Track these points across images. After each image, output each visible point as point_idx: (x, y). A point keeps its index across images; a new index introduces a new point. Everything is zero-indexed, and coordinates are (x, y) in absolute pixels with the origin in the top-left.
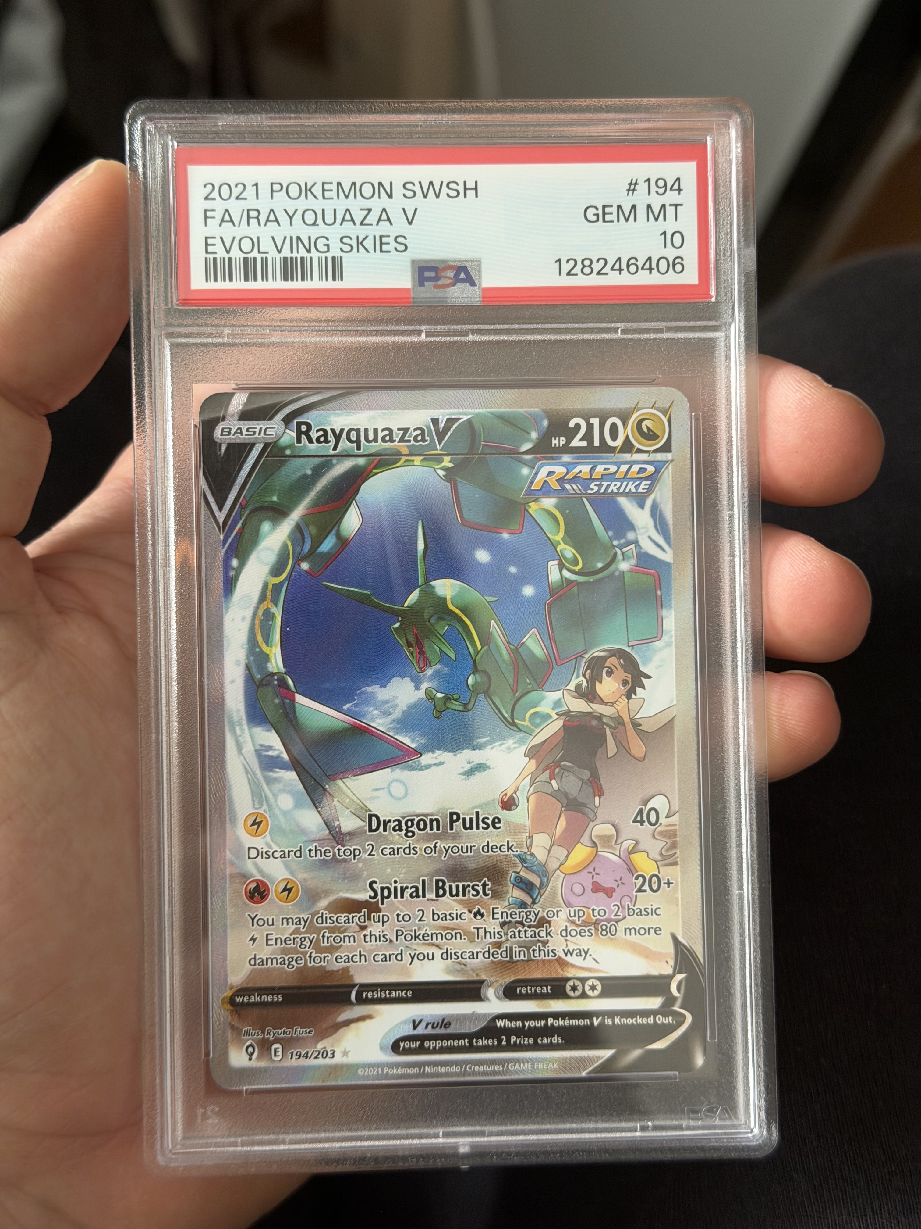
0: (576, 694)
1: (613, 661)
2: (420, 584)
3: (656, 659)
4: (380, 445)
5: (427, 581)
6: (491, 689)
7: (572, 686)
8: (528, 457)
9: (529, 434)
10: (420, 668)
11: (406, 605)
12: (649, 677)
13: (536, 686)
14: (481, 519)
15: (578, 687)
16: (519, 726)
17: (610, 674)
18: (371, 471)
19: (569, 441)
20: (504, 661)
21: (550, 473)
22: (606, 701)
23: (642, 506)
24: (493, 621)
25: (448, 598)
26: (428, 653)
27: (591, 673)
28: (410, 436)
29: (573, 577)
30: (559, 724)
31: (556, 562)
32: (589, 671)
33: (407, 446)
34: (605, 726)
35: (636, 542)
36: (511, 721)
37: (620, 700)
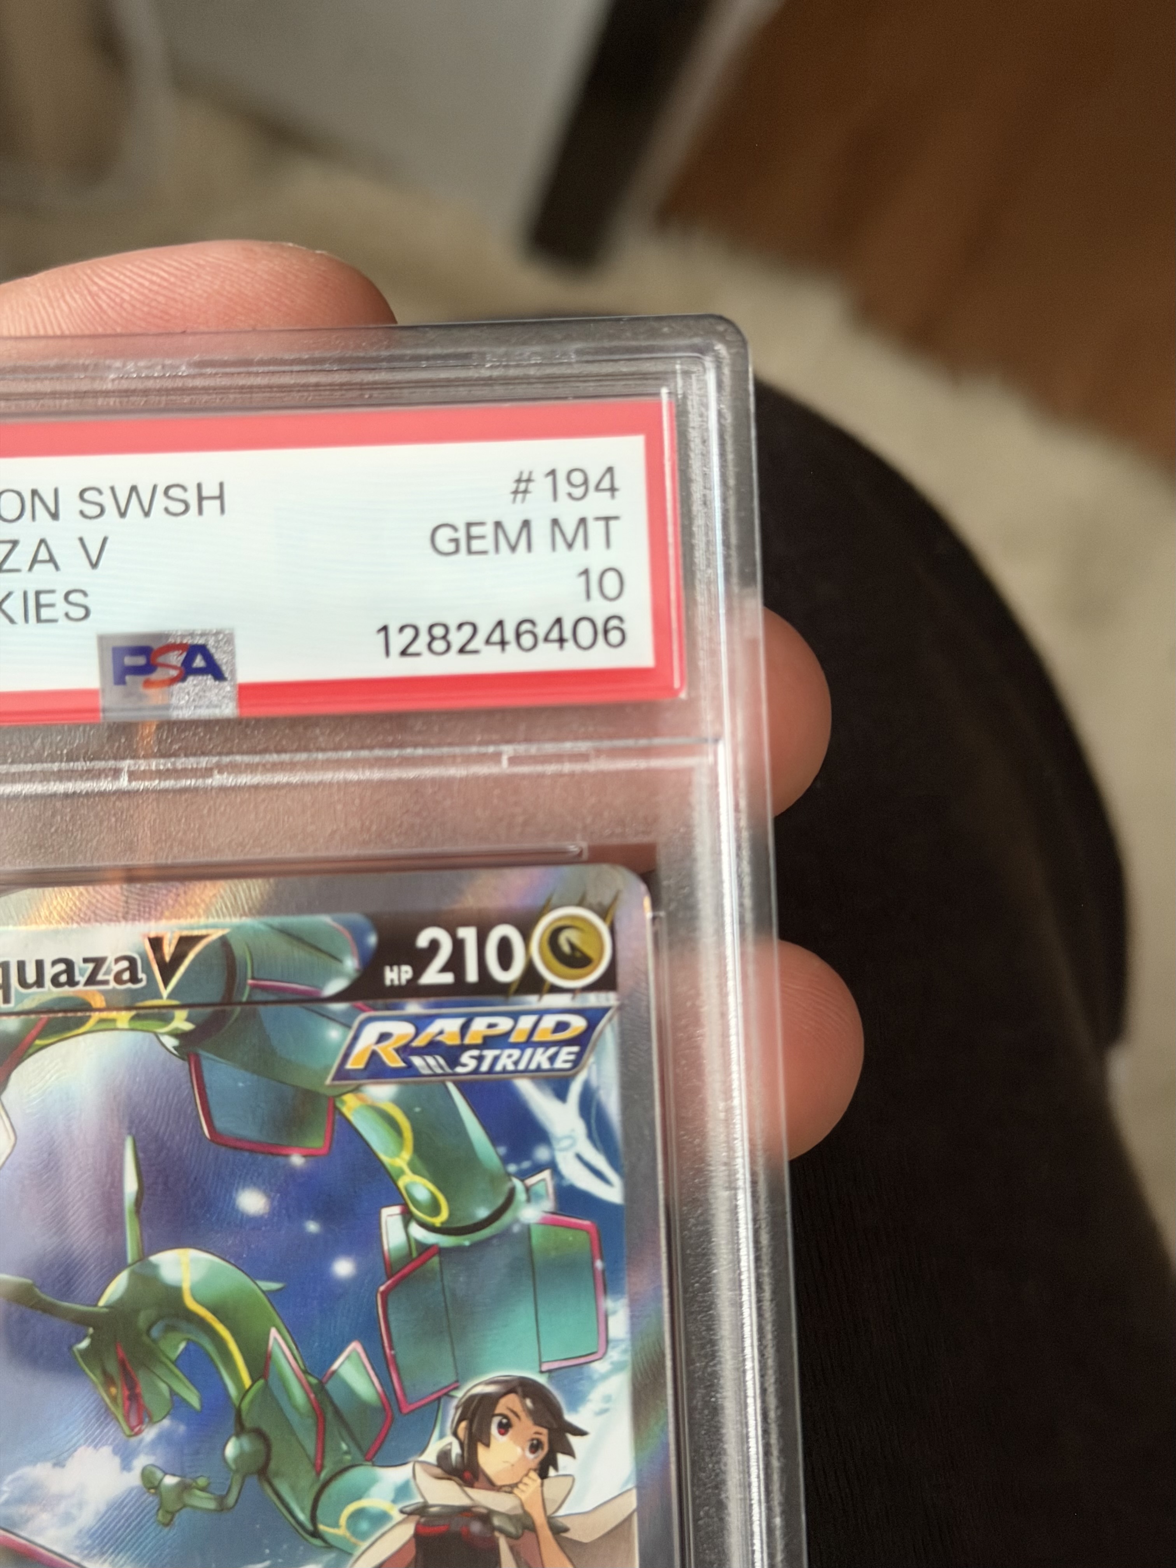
0: (438, 1471)
1: (510, 1403)
2: (130, 1259)
3: (596, 1397)
4: (49, 992)
5: (144, 1255)
6: (273, 1465)
7: (430, 1455)
8: (339, 1007)
9: (340, 961)
10: (132, 1428)
11: (102, 1303)
12: (580, 1433)
13: (359, 1457)
14: (249, 1131)
15: (444, 1456)
16: (328, 1537)
17: (504, 1428)
18: (31, 1044)
19: (418, 971)
20: (295, 1407)
21: (384, 1037)
22: (499, 1482)
23: (561, 1094)
24: (273, 1332)
25: (186, 1286)
26: (147, 1398)
27: (469, 1428)
28: (107, 973)
29: (431, 1238)
30: (407, 1531)
31: (396, 1210)
32: (463, 1424)
33: (103, 992)
34: (497, 1534)
35: (552, 1166)
36: (310, 1527)
37: (526, 1480)
